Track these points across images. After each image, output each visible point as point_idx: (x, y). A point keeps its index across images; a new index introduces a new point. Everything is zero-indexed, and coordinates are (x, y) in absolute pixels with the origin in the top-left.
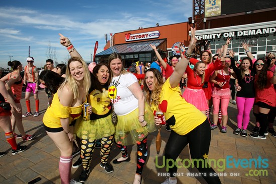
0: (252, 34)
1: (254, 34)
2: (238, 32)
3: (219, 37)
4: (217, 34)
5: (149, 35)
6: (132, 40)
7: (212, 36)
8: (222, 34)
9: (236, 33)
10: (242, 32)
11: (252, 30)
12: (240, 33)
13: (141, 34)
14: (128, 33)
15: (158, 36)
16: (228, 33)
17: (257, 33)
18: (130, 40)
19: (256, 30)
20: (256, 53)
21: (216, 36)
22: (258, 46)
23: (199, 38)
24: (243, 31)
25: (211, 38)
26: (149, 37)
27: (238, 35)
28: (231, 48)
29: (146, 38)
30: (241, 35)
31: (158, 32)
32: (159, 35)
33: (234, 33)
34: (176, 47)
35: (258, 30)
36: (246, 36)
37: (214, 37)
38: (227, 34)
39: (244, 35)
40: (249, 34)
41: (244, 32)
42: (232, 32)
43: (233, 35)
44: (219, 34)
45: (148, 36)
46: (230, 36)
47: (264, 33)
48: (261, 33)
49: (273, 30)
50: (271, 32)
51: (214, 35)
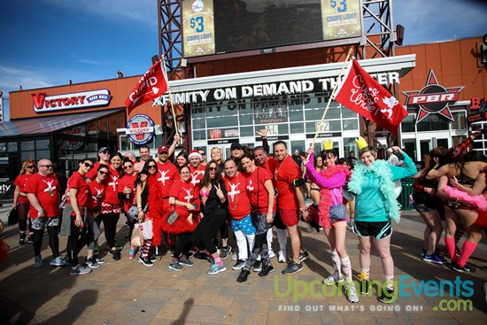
0: (270, 93)
1: (275, 92)
2: (243, 88)
3: (204, 99)
4: (201, 93)
5: (88, 99)
6: (50, 108)
7: (191, 97)
8: (212, 91)
9: (239, 89)
10: (250, 88)
11: (269, 84)
12: (247, 92)
13: (69, 96)
15: (106, 102)
16: (224, 89)
17: (279, 92)
18: (44, 109)
19: (278, 84)
20: (288, 138)
21: (199, 97)
22: (289, 123)
23: (162, 101)
24: (252, 86)
25: (188, 101)
26: (86, 104)
27: (244, 94)
28: (239, 126)
29: (80, 105)
30: (250, 94)
31: (106, 92)
32: (110, 99)
33: (234, 89)
34: (135, 125)
35: (281, 85)
36: (260, 96)
37: (195, 99)
38: (221, 91)
39: (256, 94)
40: (265, 93)
41: (255, 87)
42: (231, 88)
43: (233, 94)
44: (204, 91)
45: (85, 100)
46: (227, 97)
47: (292, 91)
48: (286, 91)
49: (308, 86)
50: (305, 89)
51: (194, 94)
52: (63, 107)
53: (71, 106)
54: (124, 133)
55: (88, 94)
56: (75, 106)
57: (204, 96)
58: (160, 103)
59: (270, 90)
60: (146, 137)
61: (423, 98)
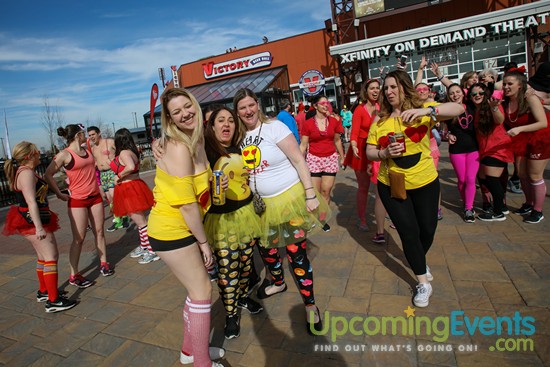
0: (445, 42)
1: (450, 41)
2: (421, 41)
3: (386, 53)
4: (384, 48)
5: (252, 62)
6: (219, 74)
7: (375, 52)
8: (393, 46)
9: (417, 42)
10: (427, 40)
11: (444, 34)
12: (425, 43)
13: (235, 61)
14: (208, 62)
15: (269, 63)
16: (403, 43)
17: (454, 40)
18: (214, 75)
19: (452, 34)
20: (457, 77)
21: (382, 52)
22: (458, 64)
23: (349, 57)
24: (428, 38)
25: (372, 56)
26: (250, 66)
27: (422, 46)
29: (245, 68)
30: (427, 45)
31: (268, 54)
32: (271, 59)
33: (413, 42)
34: (308, 80)
35: (456, 33)
36: (436, 46)
37: (378, 54)
38: (402, 45)
39: (433, 44)
40: (441, 43)
41: (432, 39)
42: (410, 41)
43: (413, 47)
44: (386, 46)
45: (249, 64)
46: (407, 49)
47: (466, 38)
48: (461, 38)
49: (481, 31)
50: (478, 35)
51: (377, 50)
52: (230, 71)
53: (236, 70)
54: (298, 87)
55: (251, 58)
56: (241, 69)
57: (386, 51)
58: (348, 60)
59: (446, 39)
60: (318, 89)
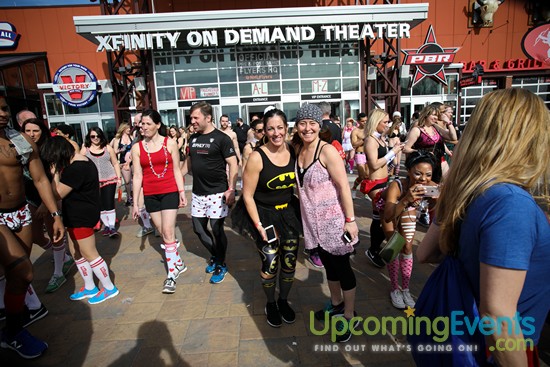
0: (262, 40)
1: (267, 40)
2: (226, 32)
3: (173, 44)
4: (169, 35)
7: (154, 40)
8: (184, 33)
9: (221, 32)
10: (235, 33)
11: (260, 28)
12: (232, 37)
15: (12, 43)
16: (200, 31)
17: (273, 39)
19: (271, 29)
21: (166, 41)
22: (281, 80)
23: (111, 44)
24: (238, 29)
25: (150, 45)
27: (228, 41)
28: (219, 83)
30: (236, 40)
32: (16, 39)
33: (214, 33)
34: (67, 79)
35: (275, 30)
36: (248, 44)
37: (160, 44)
38: (197, 34)
39: (243, 41)
40: (255, 40)
41: (242, 31)
42: (210, 30)
43: (214, 41)
44: (172, 32)
46: (206, 43)
47: (289, 39)
48: (283, 39)
49: (308, 33)
50: (305, 38)
51: (158, 36)
54: (51, 90)
57: (173, 40)
58: (108, 47)
59: (262, 37)
60: (86, 96)
61: (421, 58)
